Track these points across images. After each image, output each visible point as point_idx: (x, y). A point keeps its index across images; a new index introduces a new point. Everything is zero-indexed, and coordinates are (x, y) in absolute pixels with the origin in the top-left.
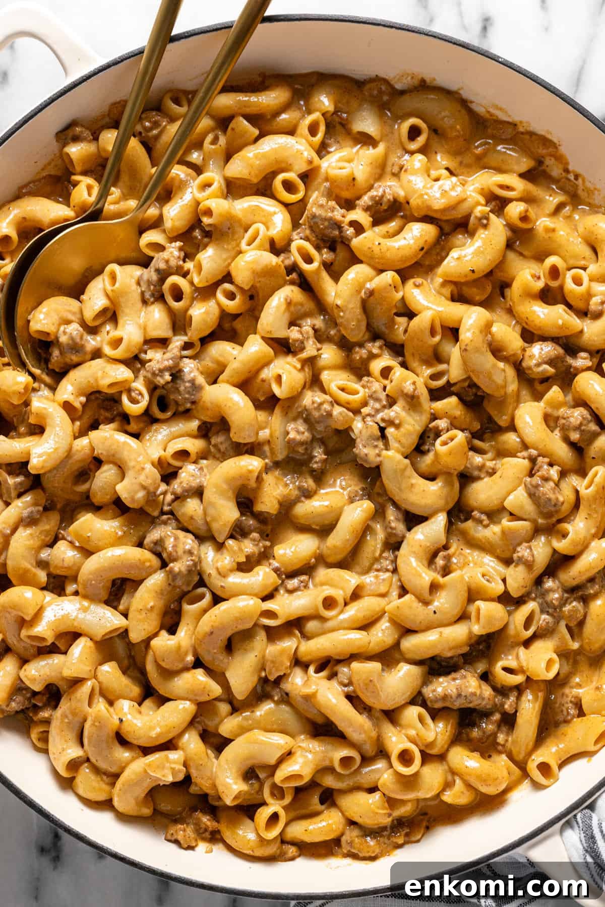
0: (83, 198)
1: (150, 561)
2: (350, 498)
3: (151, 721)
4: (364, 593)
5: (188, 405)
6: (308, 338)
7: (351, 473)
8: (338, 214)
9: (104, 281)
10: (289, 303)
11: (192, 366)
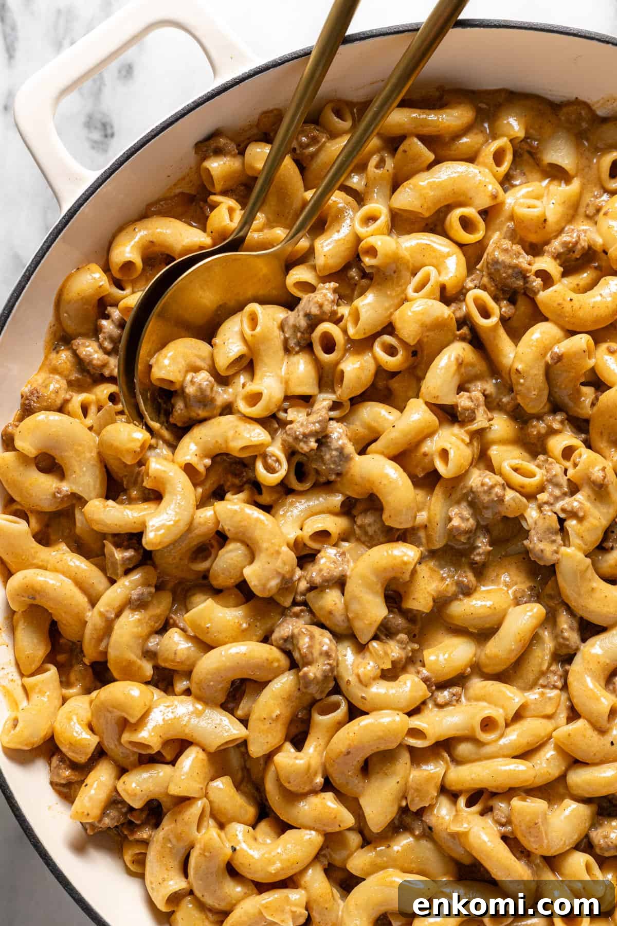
0: (224, 224)
1: (278, 661)
2: (515, 598)
3: (270, 853)
4: (527, 713)
5: (333, 477)
6: (478, 406)
7: (517, 568)
8: (524, 260)
9: (241, 321)
10: (460, 364)
11: (341, 431)
